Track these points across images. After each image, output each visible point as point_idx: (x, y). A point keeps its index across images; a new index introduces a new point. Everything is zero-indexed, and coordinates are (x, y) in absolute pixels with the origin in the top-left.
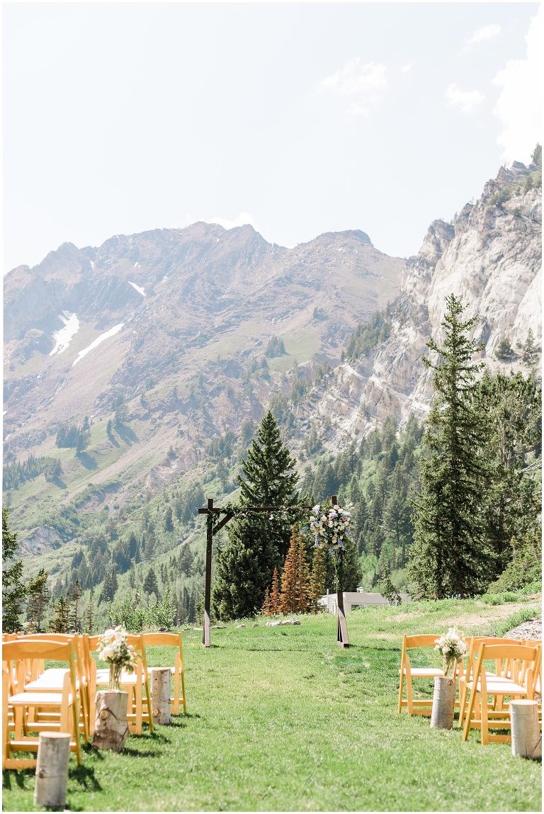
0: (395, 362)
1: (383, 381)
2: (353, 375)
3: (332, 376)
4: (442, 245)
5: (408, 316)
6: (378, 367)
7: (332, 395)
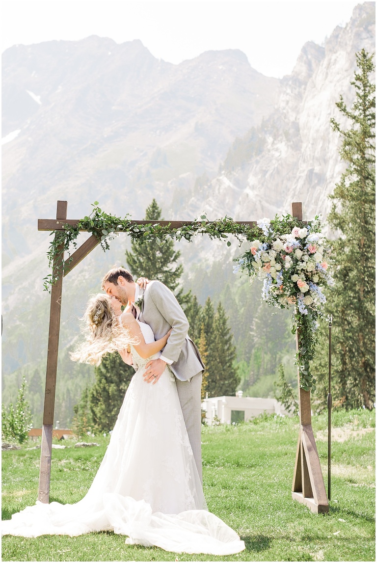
0: (268, 175)
1: (256, 193)
2: (229, 186)
3: (210, 187)
4: (314, 65)
5: (281, 132)
6: (252, 180)
7: (210, 206)
